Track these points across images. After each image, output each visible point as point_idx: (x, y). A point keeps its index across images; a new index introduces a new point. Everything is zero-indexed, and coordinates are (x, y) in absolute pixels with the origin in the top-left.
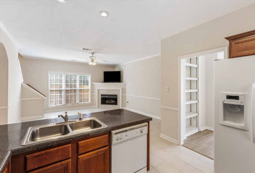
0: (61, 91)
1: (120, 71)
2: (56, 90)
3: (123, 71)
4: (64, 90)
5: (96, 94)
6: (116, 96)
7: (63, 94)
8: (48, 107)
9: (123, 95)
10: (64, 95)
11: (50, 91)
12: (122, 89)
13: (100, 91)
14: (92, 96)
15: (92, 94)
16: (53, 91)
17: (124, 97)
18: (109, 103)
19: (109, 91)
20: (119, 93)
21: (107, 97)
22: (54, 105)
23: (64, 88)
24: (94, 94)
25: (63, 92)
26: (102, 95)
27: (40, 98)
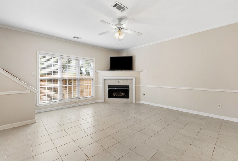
0: (55, 81)
1: (132, 57)
2: (49, 80)
3: (135, 56)
4: (60, 80)
5: (101, 85)
6: (128, 87)
7: (59, 85)
8: (38, 104)
9: (136, 85)
10: (60, 87)
11: (40, 81)
12: (136, 78)
13: (106, 81)
14: (97, 88)
15: (96, 85)
16: (45, 80)
17: (138, 89)
18: (118, 96)
19: (118, 81)
20: (132, 83)
21: (116, 88)
22: (46, 101)
23: (59, 76)
24: (98, 85)
25: (59, 83)
26: (109, 87)
27: (29, 92)
